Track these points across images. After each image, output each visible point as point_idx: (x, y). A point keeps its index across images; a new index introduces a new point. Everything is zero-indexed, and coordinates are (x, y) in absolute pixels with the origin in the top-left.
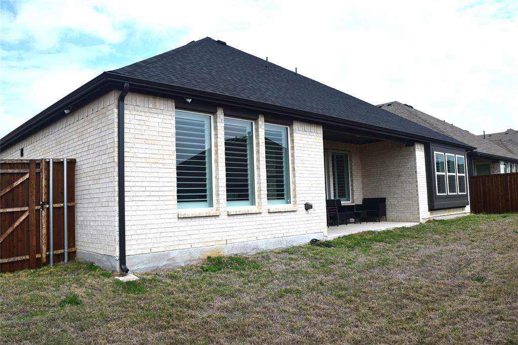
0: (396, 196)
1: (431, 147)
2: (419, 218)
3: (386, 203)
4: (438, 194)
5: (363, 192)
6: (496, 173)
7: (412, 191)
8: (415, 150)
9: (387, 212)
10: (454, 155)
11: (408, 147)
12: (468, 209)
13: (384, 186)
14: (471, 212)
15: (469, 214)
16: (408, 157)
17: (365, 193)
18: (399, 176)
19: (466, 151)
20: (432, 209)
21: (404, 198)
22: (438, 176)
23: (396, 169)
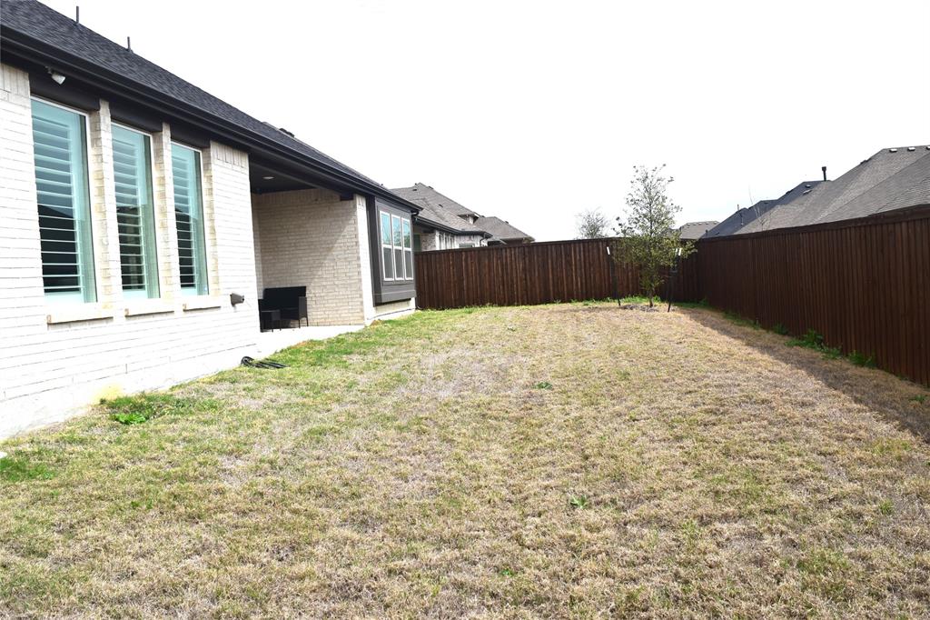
0: (324, 283)
1: (377, 203)
2: (363, 318)
3: (307, 296)
4: (385, 279)
5: (264, 278)
6: (429, 249)
7: (350, 274)
8: (355, 207)
9: (308, 310)
10: (399, 217)
11: (344, 202)
12: (413, 302)
13: (302, 266)
14: (417, 309)
15: (413, 312)
16: (344, 218)
17: (268, 280)
18: (329, 250)
19: (412, 212)
20: (378, 302)
21: (337, 285)
22: (385, 249)
23: (324, 238)
